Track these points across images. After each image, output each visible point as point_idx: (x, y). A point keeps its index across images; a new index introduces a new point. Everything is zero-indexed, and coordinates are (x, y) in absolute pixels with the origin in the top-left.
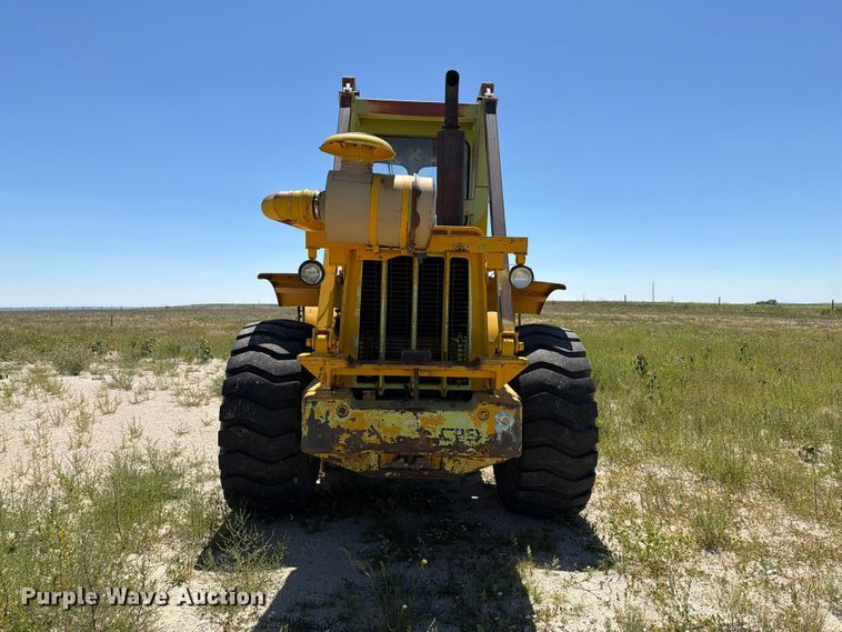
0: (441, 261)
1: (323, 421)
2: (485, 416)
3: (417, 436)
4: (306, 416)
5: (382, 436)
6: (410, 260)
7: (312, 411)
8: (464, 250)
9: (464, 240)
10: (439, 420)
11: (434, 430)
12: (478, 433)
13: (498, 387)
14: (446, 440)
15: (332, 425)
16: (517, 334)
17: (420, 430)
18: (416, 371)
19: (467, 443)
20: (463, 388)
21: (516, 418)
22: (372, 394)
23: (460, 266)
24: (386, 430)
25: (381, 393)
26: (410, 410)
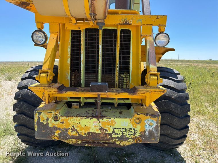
0: (115, 31)
1: (45, 123)
2: (139, 121)
3: (99, 132)
4: (36, 120)
5: (80, 131)
6: (97, 31)
7: (39, 118)
8: (128, 24)
9: (129, 18)
10: (113, 123)
11: (109, 129)
12: (135, 131)
13: (147, 105)
14: (116, 134)
15: (50, 125)
16: (159, 73)
17: (101, 129)
18: (99, 95)
19: (128, 136)
20: (126, 102)
21: (157, 122)
22: (77, 105)
23: (126, 34)
24: (82, 129)
25: (82, 105)
26: (95, 117)
